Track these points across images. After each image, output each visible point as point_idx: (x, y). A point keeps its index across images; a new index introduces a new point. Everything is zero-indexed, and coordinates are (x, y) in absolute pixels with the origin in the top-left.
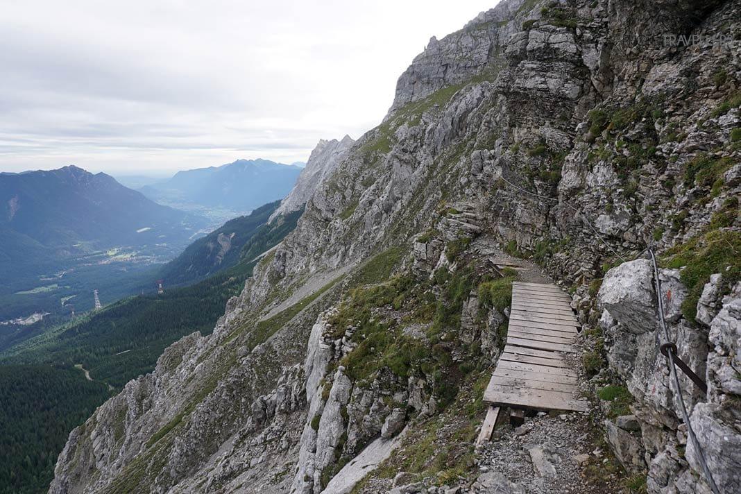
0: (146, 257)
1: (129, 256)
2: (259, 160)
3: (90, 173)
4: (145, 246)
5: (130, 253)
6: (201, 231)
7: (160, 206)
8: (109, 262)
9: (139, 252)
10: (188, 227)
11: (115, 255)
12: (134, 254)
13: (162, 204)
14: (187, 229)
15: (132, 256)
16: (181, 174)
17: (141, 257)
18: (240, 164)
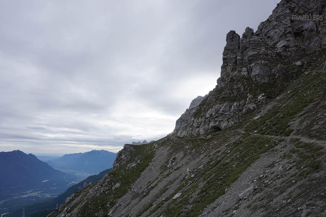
0: (45, 194)
1: (37, 193)
2: (102, 150)
3: (26, 154)
4: (45, 189)
5: (38, 192)
6: (73, 182)
7: (55, 170)
8: (27, 196)
9: (42, 191)
10: (67, 180)
11: (30, 193)
12: (39, 192)
13: (56, 169)
14: (66, 181)
15: (38, 194)
16: (66, 156)
17: (43, 194)
18: (94, 152)
